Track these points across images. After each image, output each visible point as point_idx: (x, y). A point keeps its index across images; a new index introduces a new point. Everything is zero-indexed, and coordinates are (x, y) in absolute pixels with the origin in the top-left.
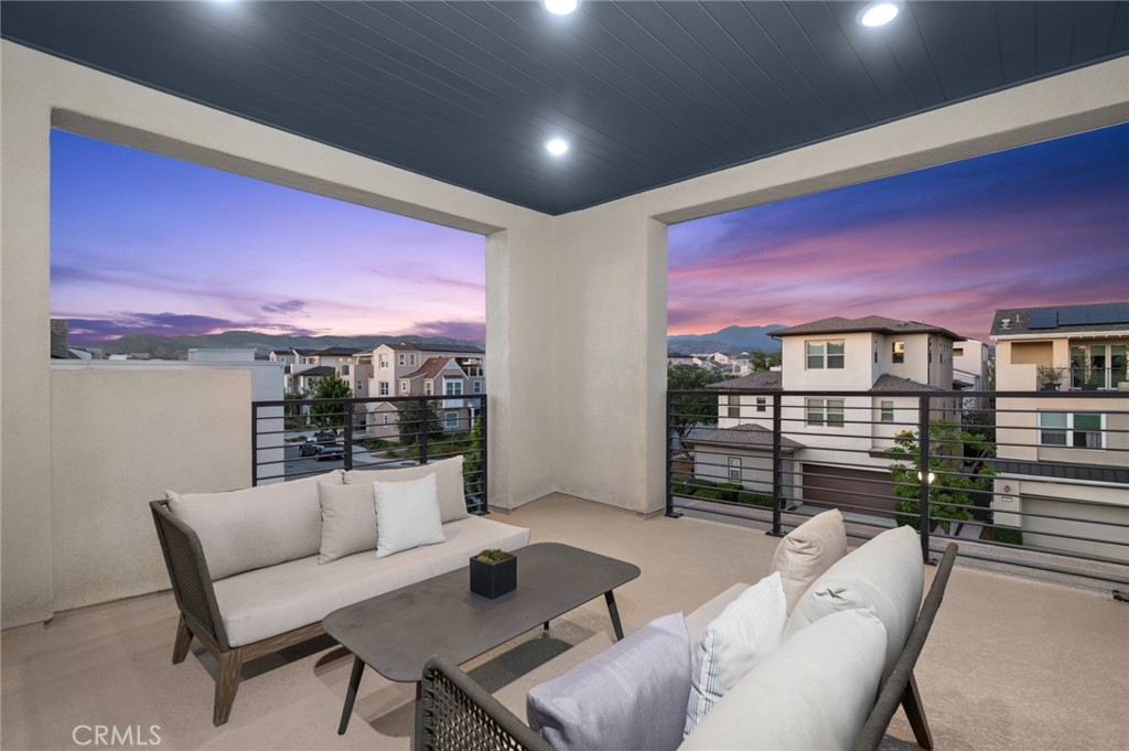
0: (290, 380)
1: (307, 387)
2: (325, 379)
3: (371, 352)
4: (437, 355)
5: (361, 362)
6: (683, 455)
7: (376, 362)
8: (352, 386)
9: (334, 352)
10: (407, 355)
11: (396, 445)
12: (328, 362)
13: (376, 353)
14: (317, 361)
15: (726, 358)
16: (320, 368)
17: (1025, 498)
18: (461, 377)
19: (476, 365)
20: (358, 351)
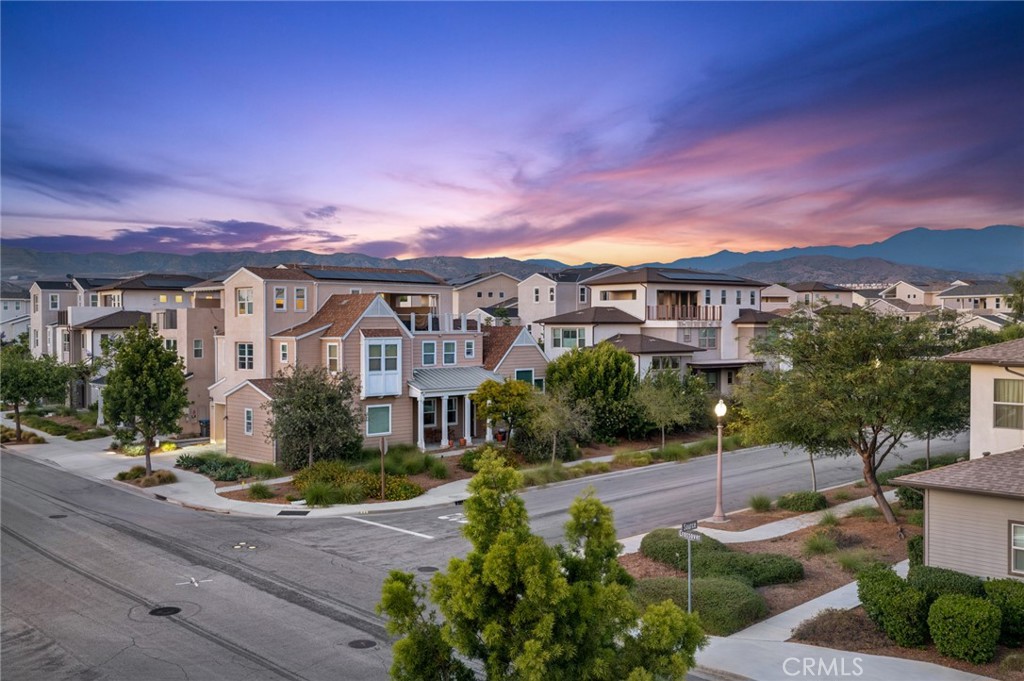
0: (67, 338)
1: (99, 352)
2: (130, 337)
3: (220, 282)
4: (348, 289)
5: (201, 303)
6: (870, 501)
7: (228, 303)
8: (182, 351)
9: (149, 283)
10: (289, 287)
11: (269, 473)
12: (137, 303)
13: (230, 284)
14: (120, 301)
15: (920, 293)
16: (122, 314)
18: (396, 333)
19: (426, 309)
20: (194, 280)
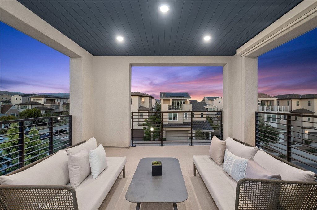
17: (166, 131)
